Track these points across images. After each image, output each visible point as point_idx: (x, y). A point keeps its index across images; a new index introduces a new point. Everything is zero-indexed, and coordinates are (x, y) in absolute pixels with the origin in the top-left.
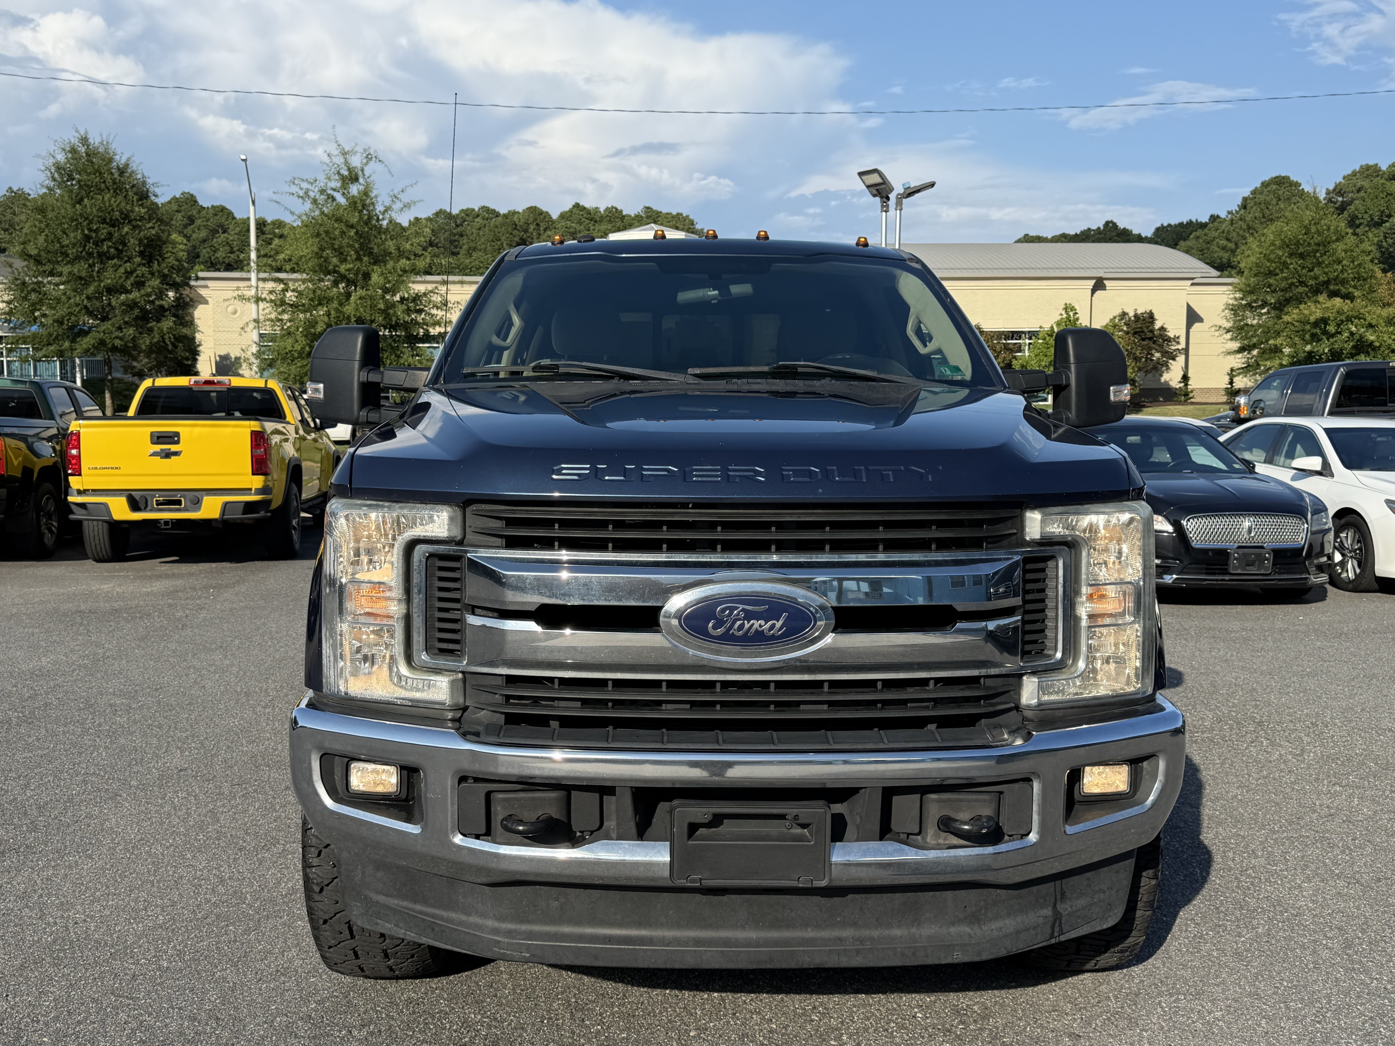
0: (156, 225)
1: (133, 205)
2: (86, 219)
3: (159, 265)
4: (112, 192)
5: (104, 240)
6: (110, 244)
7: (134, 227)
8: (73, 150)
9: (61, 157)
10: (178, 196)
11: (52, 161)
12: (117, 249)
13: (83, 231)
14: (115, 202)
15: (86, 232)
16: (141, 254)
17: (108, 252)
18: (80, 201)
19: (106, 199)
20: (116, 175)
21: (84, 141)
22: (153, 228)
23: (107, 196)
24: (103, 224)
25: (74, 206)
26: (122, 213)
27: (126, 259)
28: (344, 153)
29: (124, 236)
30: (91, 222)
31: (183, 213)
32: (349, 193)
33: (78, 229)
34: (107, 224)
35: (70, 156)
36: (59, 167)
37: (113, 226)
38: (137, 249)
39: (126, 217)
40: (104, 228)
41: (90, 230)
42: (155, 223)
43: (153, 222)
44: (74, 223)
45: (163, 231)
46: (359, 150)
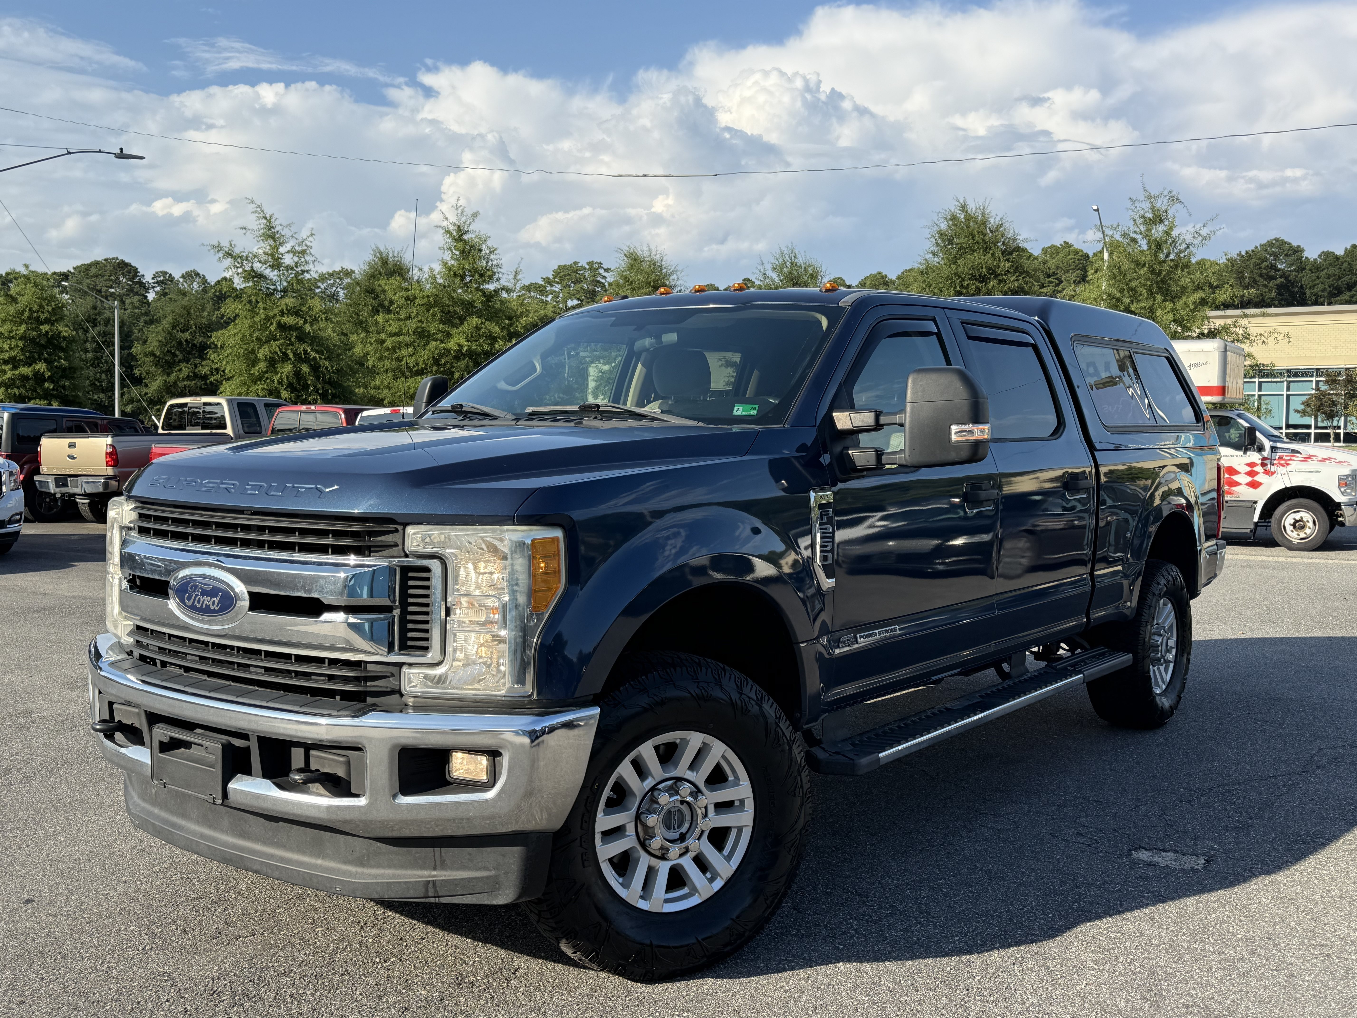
0: (1021, 278)
1: (999, 260)
2: (959, 277)
4: (982, 251)
7: (1000, 281)
8: (954, 218)
9: (944, 226)
11: (936, 228)
13: (955, 288)
14: (984, 260)
15: (958, 289)
18: (955, 262)
19: (976, 257)
20: (989, 235)
21: (963, 208)
23: (977, 255)
25: (950, 266)
26: (989, 269)
28: (1150, 198)
30: (963, 280)
32: (1151, 234)
34: (976, 280)
35: (951, 223)
36: (941, 234)
37: (981, 281)
39: (993, 273)
40: (973, 284)
41: (962, 286)
42: (1019, 276)
43: (1017, 275)
44: (949, 282)
45: (1026, 283)
46: (1165, 193)
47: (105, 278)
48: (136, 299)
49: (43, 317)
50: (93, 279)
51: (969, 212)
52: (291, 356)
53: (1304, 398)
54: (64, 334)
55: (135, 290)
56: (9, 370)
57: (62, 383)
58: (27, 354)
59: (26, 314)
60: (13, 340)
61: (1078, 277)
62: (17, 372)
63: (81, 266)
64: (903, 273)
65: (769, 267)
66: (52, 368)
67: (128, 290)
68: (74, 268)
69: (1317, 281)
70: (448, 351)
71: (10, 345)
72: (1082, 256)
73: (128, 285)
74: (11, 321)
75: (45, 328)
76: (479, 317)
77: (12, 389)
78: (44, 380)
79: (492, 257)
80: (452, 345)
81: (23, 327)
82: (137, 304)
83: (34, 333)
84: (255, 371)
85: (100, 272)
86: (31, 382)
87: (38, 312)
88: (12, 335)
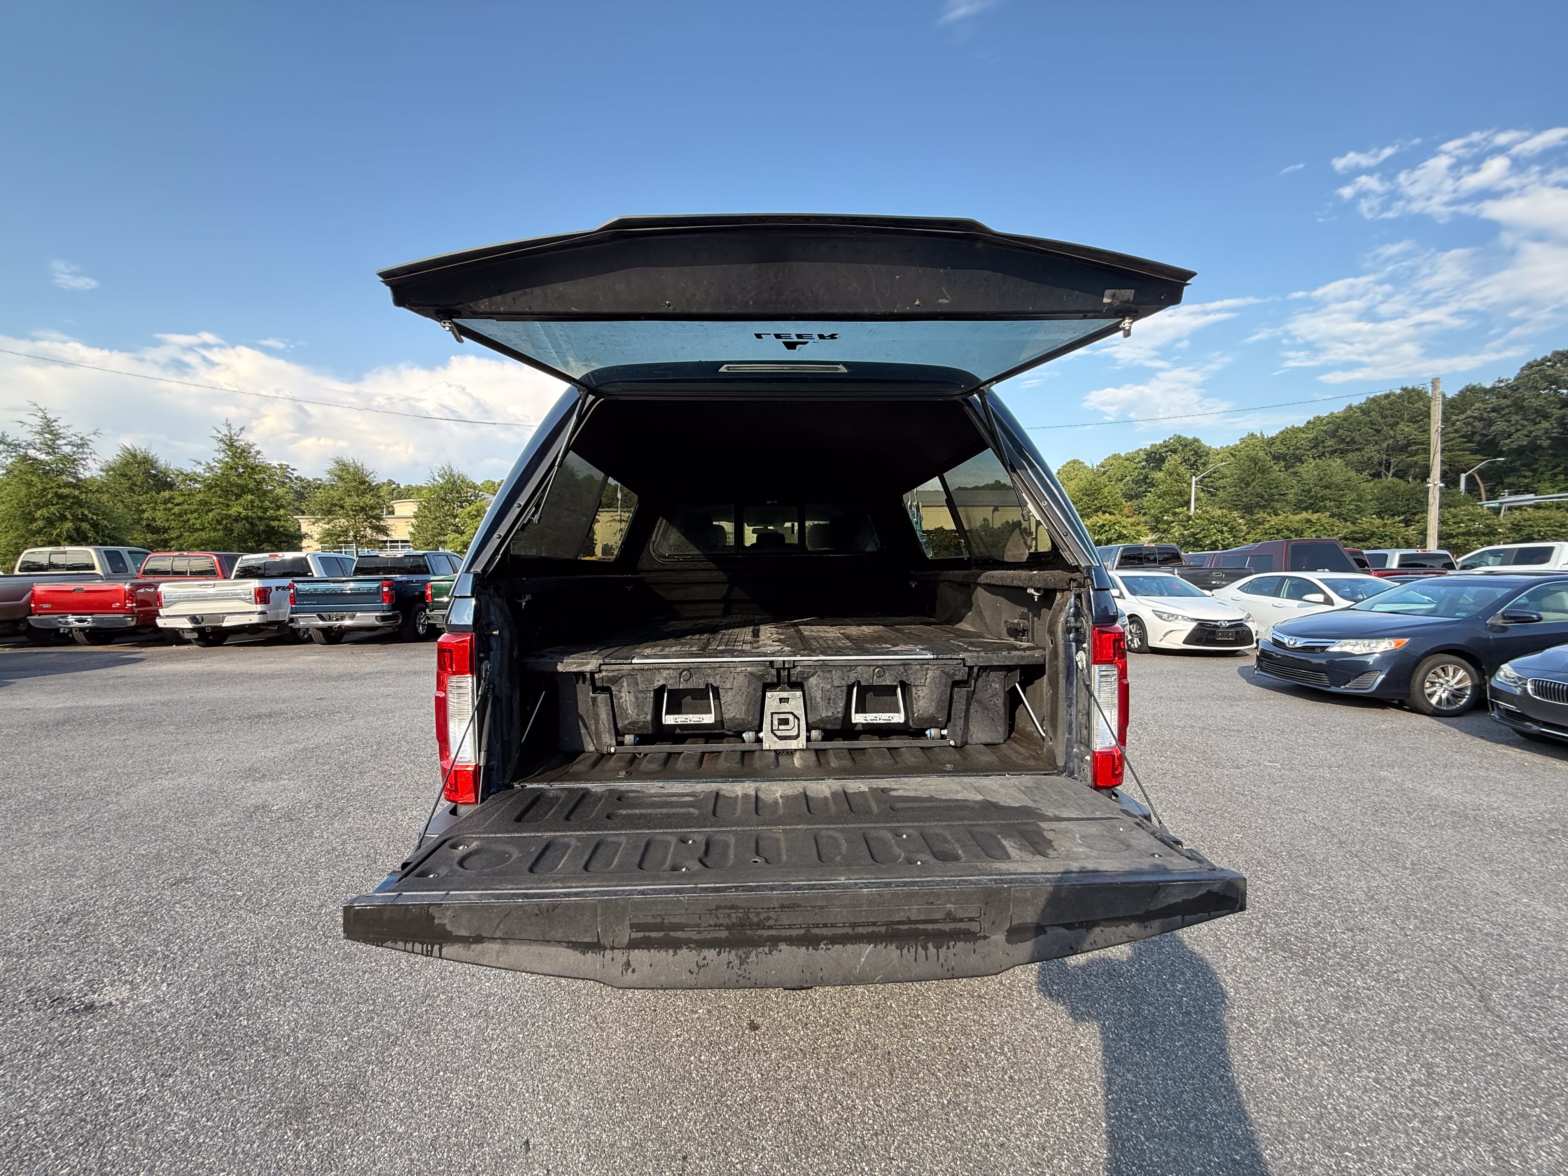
52: (69, 516)
65: (436, 475)
70: (230, 516)
76: (252, 495)
79: (258, 457)
80: (233, 511)
84: (34, 526)
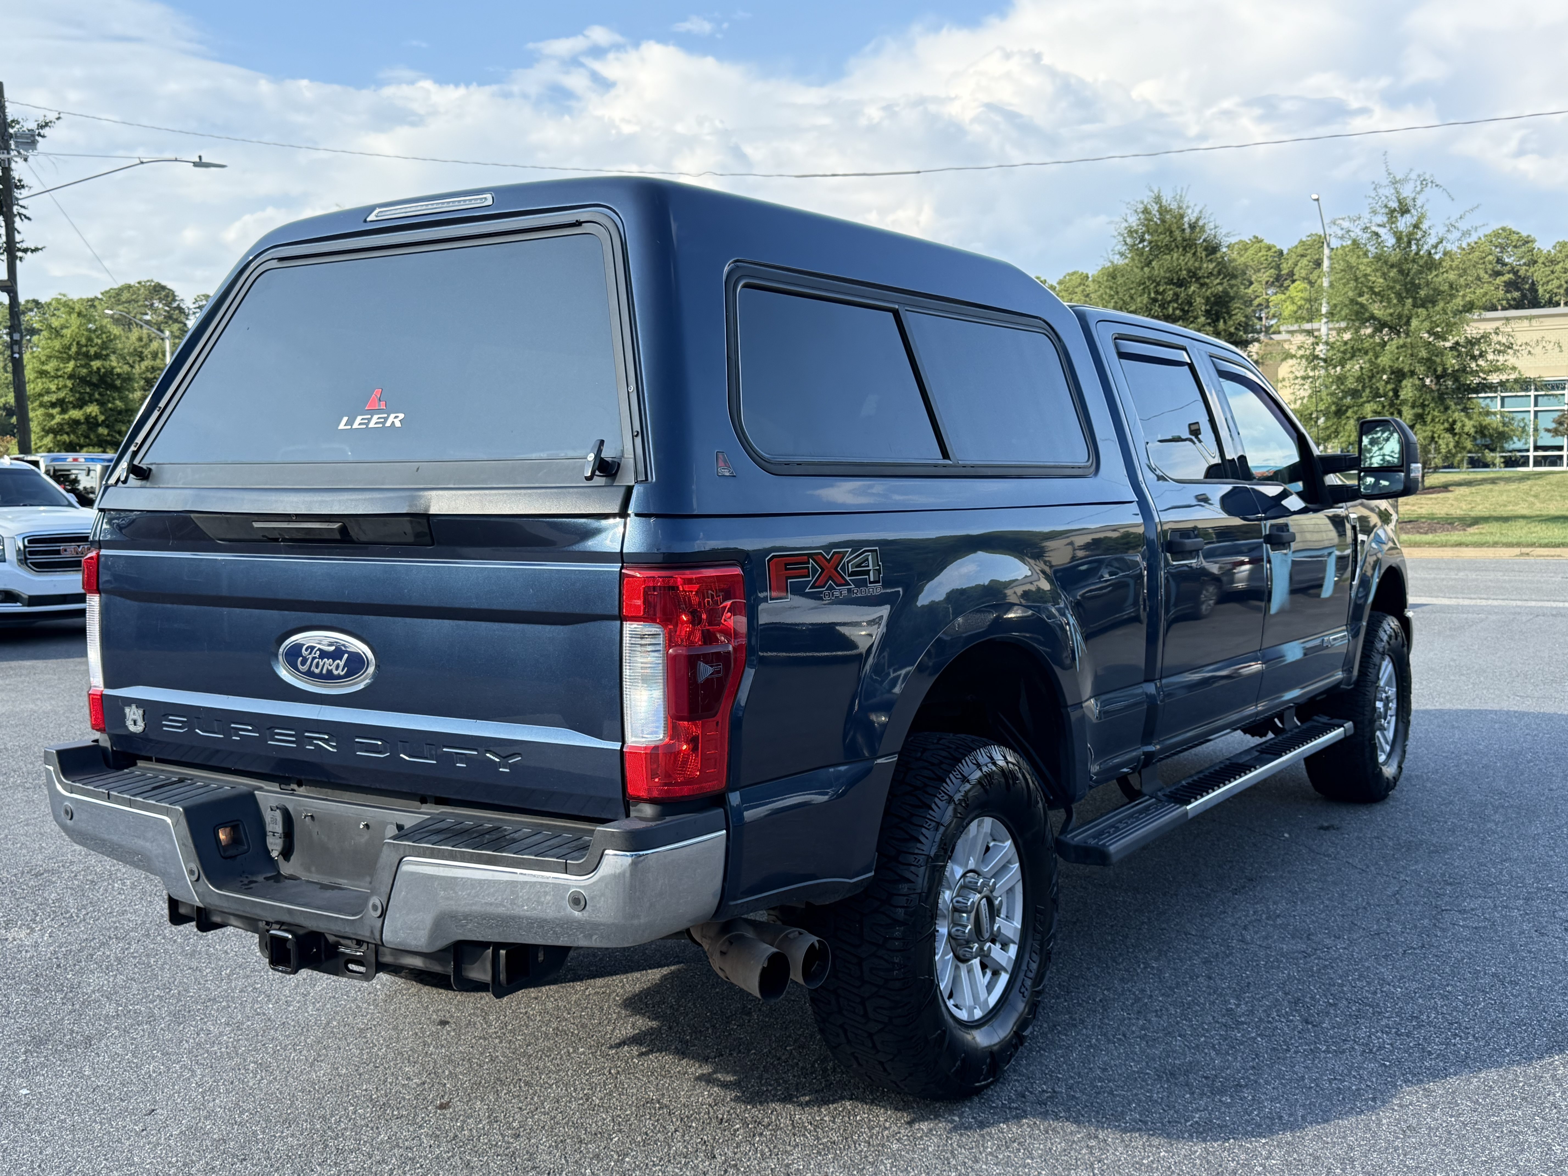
0: (1225, 280)
1: (1201, 261)
2: (1154, 281)
3: (1225, 322)
4: (1181, 250)
5: (1170, 302)
6: (1176, 305)
7: (1202, 285)
8: (1146, 211)
9: (1134, 220)
10: (1304, 239)
11: (1125, 224)
12: (1182, 310)
13: (1149, 293)
14: (1183, 260)
15: (1153, 295)
16: (1208, 313)
17: (1173, 313)
18: (1148, 264)
19: (1174, 258)
20: (1188, 231)
21: (1158, 199)
22: (1221, 284)
23: (1175, 255)
24: (1170, 284)
25: (1142, 269)
26: (1189, 271)
27: (1191, 319)
28: (1394, 182)
29: (1190, 296)
30: (1158, 284)
31: (1309, 257)
32: (1397, 227)
33: (1144, 293)
34: (1174, 284)
35: (1143, 217)
36: (1131, 231)
37: (1180, 286)
38: (1203, 308)
39: (1193, 275)
40: (1171, 289)
41: (1157, 292)
42: (1223, 279)
43: (1221, 277)
44: (1142, 287)
45: (1232, 286)
46: (1413, 176)
47: (140, 303)
48: (176, 327)
49: (92, 351)
50: (126, 305)
51: (1164, 203)
53: (1556, 415)
54: (118, 370)
55: (175, 317)
56: (58, 413)
57: (117, 428)
58: (77, 395)
59: (74, 349)
60: (61, 379)
61: (1271, 277)
62: (66, 417)
63: (109, 291)
64: (1065, 277)
66: (106, 410)
67: (165, 317)
68: (102, 294)
69: (1552, 277)
71: (58, 385)
72: (1275, 252)
73: (166, 311)
74: (57, 358)
75: (96, 364)
77: (61, 435)
78: (97, 425)
81: (71, 364)
82: (177, 333)
83: (85, 370)
85: (134, 297)
86: (84, 427)
87: (86, 346)
88: (59, 373)
